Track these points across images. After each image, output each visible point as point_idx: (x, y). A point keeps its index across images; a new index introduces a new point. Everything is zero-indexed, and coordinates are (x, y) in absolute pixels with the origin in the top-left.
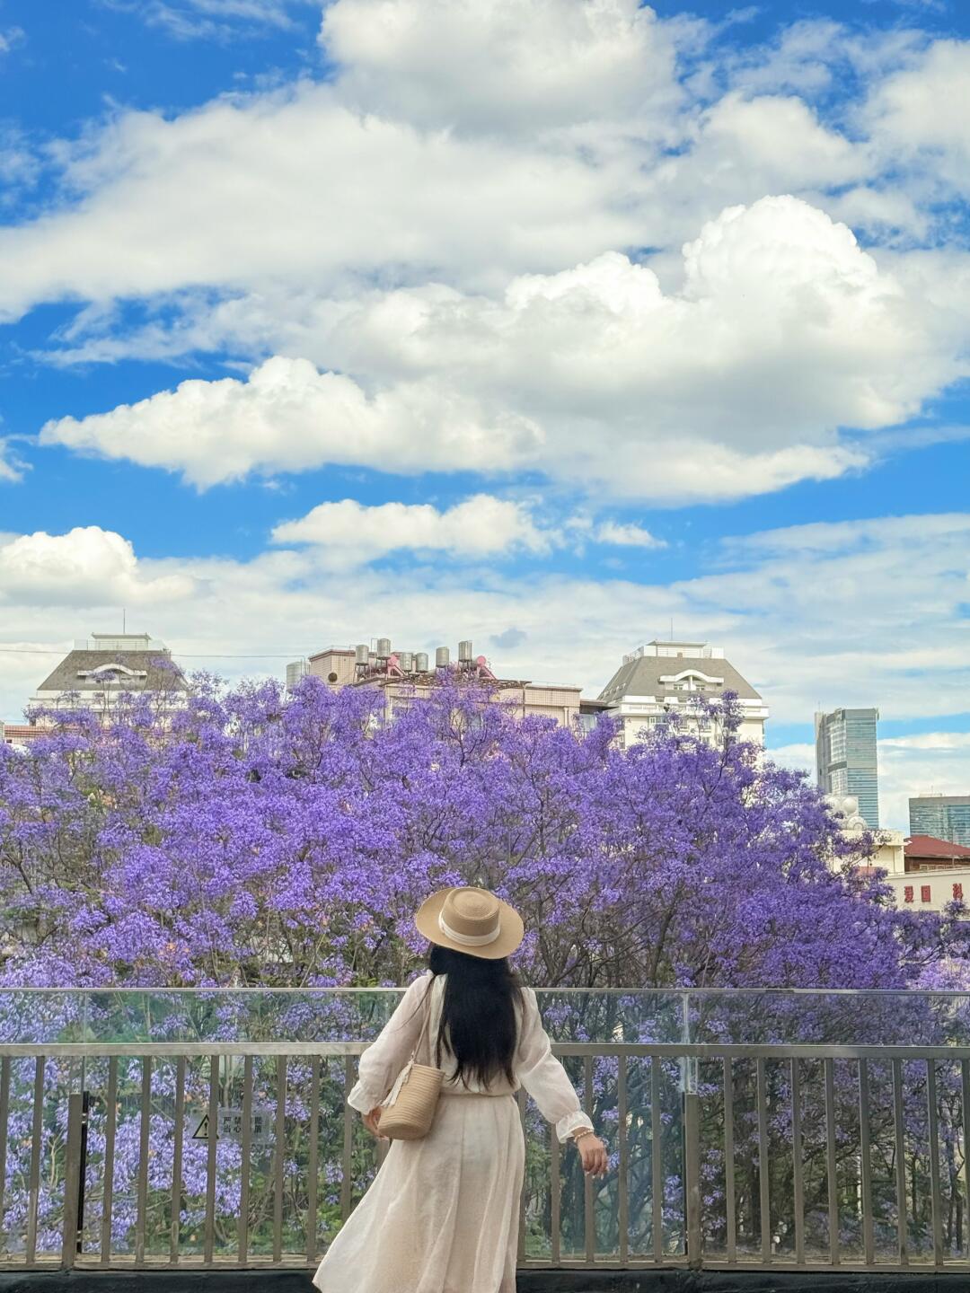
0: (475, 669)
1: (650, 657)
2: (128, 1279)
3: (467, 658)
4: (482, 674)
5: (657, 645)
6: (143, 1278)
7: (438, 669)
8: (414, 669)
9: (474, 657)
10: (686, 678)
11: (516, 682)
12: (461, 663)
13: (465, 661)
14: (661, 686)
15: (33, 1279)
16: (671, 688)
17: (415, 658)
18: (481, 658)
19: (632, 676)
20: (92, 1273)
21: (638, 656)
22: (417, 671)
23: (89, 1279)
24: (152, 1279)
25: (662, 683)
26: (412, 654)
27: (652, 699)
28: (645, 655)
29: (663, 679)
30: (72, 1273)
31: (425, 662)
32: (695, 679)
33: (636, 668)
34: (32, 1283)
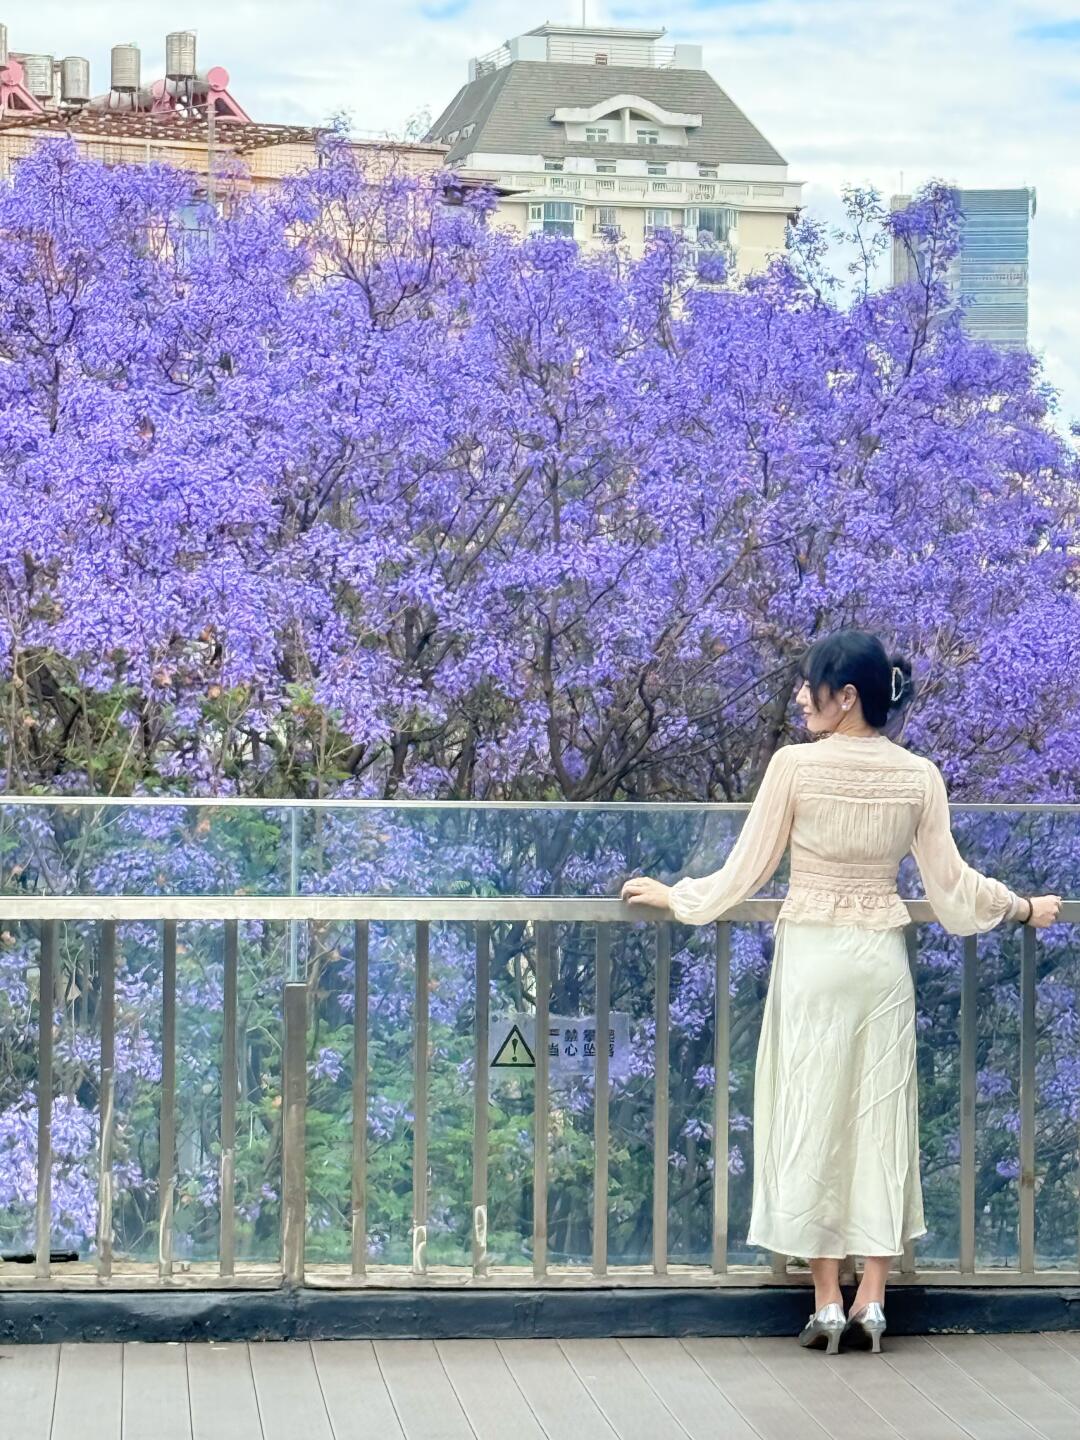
0: (204, 99)
1: (531, 65)
2: (403, 1304)
3: (188, 72)
4: (222, 108)
5: (547, 35)
6: (427, 1301)
7: (115, 95)
8: (58, 94)
9: (202, 69)
10: (616, 115)
11: (301, 130)
12: (171, 84)
13: (181, 77)
14: (556, 134)
15: (236, 1303)
16: (577, 136)
17: (60, 67)
18: (219, 73)
19: (488, 109)
20: (338, 1293)
21: (503, 61)
22: (63, 99)
23: (333, 1303)
24: (444, 1302)
25: (560, 124)
26: (50, 58)
27: (536, 163)
28: (520, 58)
29: (561, 115)
30: (304, 1293)
31: (82, 77)
32: (635, 116)
33: (498, 91)
34: (235, 1309)
